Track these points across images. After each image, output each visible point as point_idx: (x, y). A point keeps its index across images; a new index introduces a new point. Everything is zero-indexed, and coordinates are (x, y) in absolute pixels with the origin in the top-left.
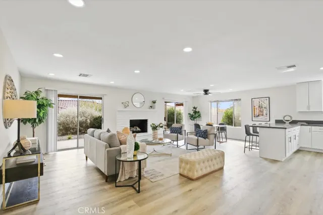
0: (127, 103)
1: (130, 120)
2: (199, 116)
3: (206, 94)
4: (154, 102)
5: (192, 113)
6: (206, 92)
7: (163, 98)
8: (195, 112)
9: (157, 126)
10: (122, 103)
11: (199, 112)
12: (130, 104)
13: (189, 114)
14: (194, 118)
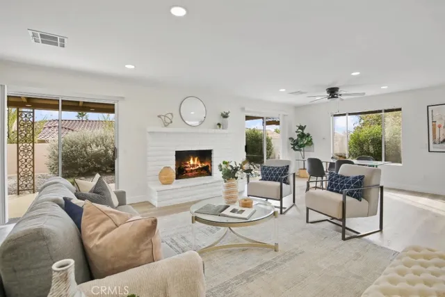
0: (170, 116)
1: (177, 152)
2: (310, 143)
3: (333, 97)
4: (225, 116)
5: (296, 138)
6: (333, 92)
7: (243, 109)
8: (302, 136)
9: (236, 170)
10: (159, 116)
11: (308, 135)
12: (176, 118)
13: (291, 139)
14: (300, 146)
